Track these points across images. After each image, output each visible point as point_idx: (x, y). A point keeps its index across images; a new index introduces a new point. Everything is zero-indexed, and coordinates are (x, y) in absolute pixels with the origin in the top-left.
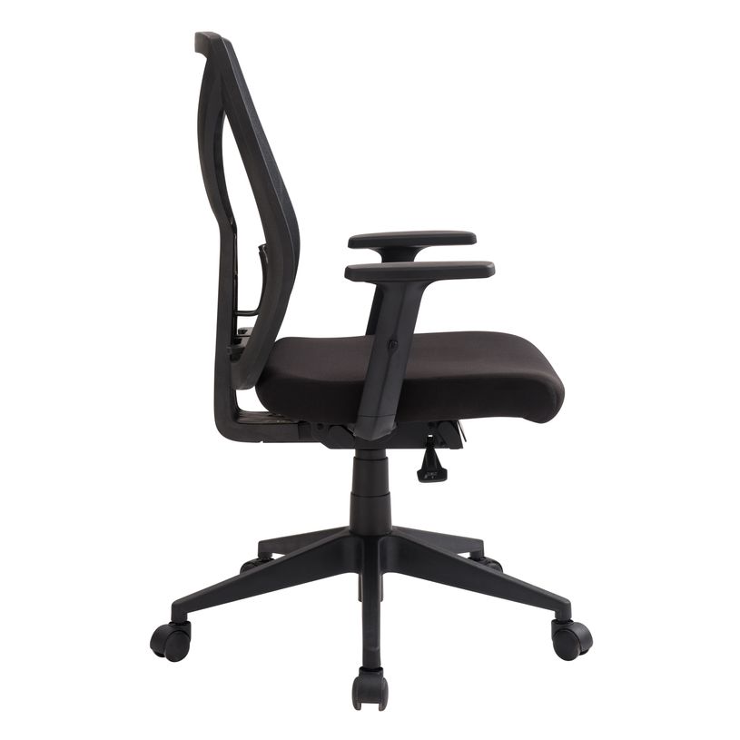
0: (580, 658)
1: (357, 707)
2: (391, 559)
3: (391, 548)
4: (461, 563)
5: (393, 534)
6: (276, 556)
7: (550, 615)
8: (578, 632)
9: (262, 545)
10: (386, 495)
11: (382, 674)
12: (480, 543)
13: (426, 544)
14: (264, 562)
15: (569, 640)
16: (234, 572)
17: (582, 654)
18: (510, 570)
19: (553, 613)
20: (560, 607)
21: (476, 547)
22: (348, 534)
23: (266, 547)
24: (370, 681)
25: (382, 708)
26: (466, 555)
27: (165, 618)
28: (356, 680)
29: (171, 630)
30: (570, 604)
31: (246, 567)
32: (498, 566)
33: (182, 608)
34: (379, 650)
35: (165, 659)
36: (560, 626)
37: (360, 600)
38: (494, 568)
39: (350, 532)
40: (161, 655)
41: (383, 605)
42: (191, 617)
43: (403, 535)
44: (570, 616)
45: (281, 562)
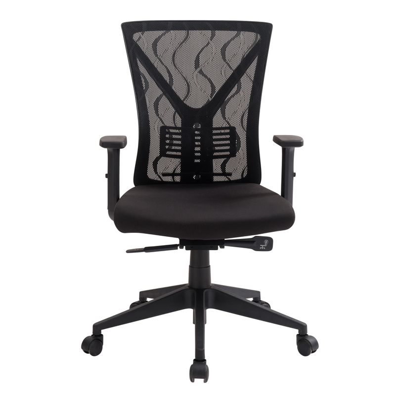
0: (312, 355)
1: (192, 380)
2: (210, 302)
3: (211, 296)
4: (248, 303)
5: (212, 288)
6: (149, 300)
7: (296, 332)
8: (311, 341)
9: (141, 293)
10: (208, 267)
11: (205, 363)
12: (259, 293)
13: (229, 293)
14: (142, 302)
15: (306, 345)
16: (127, 308)
17: (313, 352)
18: (274, 307)
19: (298, 330)
20: (301, 327)
21: (256, 295)
22: (188, 288)
23: (143, 295)
24: (199, 367)
25: (206, 381)
26: (251, 299)
27: (90, 333)
28: (192, 366)
29: (92, 339)
30: (306, 326)
31: (133, 305)
32: (268, 305)
33: (99, 327)
34: (204, 350)
35: (89, 354)
36: (301, 338)
37: (194, 323)
38: (265, 306)
39: (189, 286)
40: (87, 352)
41: (206, 326)
42: (103, 332)
43: (217, 288)
44: (307, 332)
45: (151, 303)
